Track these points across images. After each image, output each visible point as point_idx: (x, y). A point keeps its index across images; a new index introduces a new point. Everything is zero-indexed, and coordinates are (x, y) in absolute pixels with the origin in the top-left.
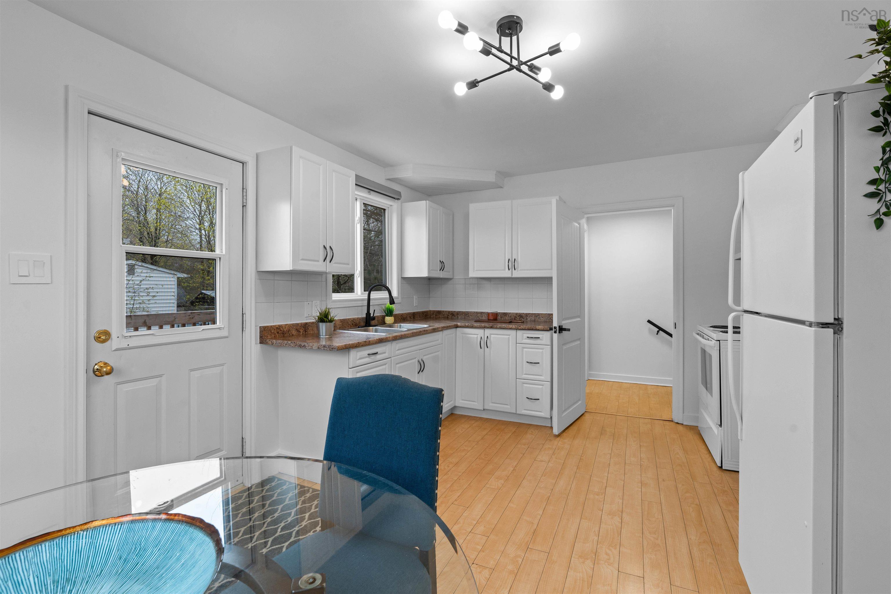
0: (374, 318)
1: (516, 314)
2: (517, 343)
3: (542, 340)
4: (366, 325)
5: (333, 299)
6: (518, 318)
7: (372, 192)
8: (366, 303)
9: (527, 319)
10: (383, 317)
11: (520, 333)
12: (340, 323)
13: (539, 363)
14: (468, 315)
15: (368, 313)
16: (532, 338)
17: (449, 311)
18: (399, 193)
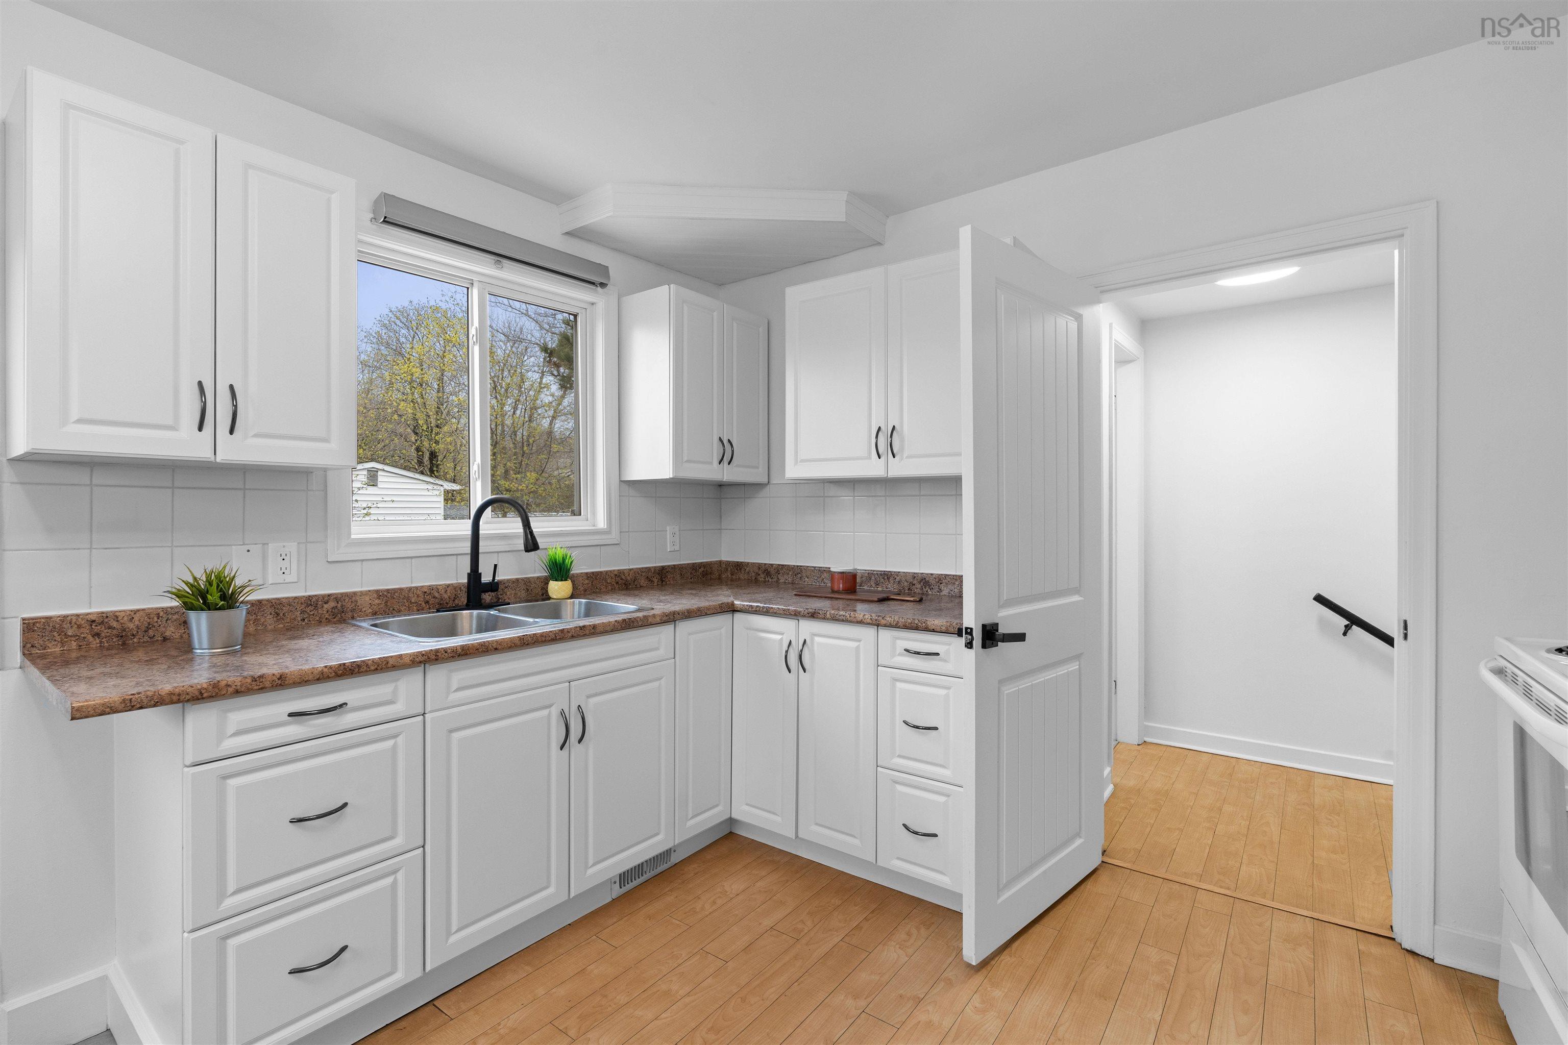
0: (494, 586)
1: (914, 575)
2: (878, 666)
3: (945, 661)
4: (467, 605)
5: (353, 536)
6: (919, 586)
7: (506, 262)
8: (467, 547)
9: (940, 590)
10: (545, 581)
11: (886, 635)
12: (377, 601)
13: (936, 729)
14: (799, 575)
15: (475, 574)
16: (918, 653)
17: (759, 563)
18: (604, 270)
